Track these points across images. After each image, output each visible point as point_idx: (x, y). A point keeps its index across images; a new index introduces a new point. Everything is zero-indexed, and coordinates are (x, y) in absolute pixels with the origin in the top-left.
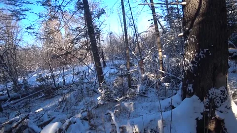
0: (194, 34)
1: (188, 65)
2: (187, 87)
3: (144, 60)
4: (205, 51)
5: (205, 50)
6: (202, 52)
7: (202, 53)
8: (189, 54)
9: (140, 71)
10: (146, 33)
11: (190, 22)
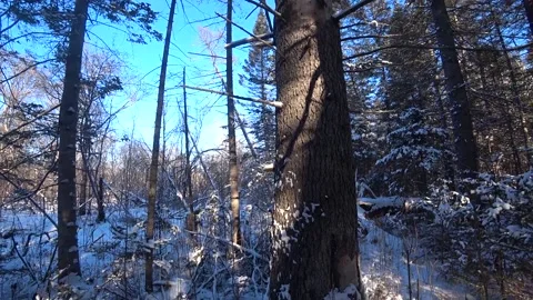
0: (292, 170)
1: (280, 236)
2: (278, 291)
3: (199, 215)
4: (313, 208)
5: (314, 206)
6: (307, 208)
7: (307, 212)
8: (282, 211)
9: (187, 240)
10: (216, 153)
11: (287, 143)
